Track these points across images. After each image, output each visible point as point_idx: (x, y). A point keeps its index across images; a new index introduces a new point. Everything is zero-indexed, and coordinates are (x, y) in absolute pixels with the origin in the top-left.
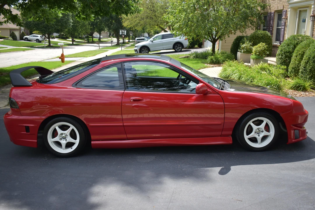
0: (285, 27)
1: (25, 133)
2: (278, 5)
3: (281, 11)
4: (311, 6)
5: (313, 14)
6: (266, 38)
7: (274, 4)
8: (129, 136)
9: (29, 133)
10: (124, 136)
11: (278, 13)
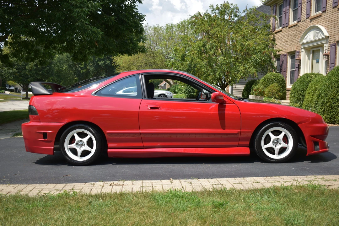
0: (298, 69)
1: (43, 140)
2: (291, 46)
3: (294, 53)
4: (324, 46)
5: (325, 52)
6: (279, 80)
7: (286, 46)
8: (146, 144)
9: (47, 140)
10: (140, 144)
11: (291, 54)
